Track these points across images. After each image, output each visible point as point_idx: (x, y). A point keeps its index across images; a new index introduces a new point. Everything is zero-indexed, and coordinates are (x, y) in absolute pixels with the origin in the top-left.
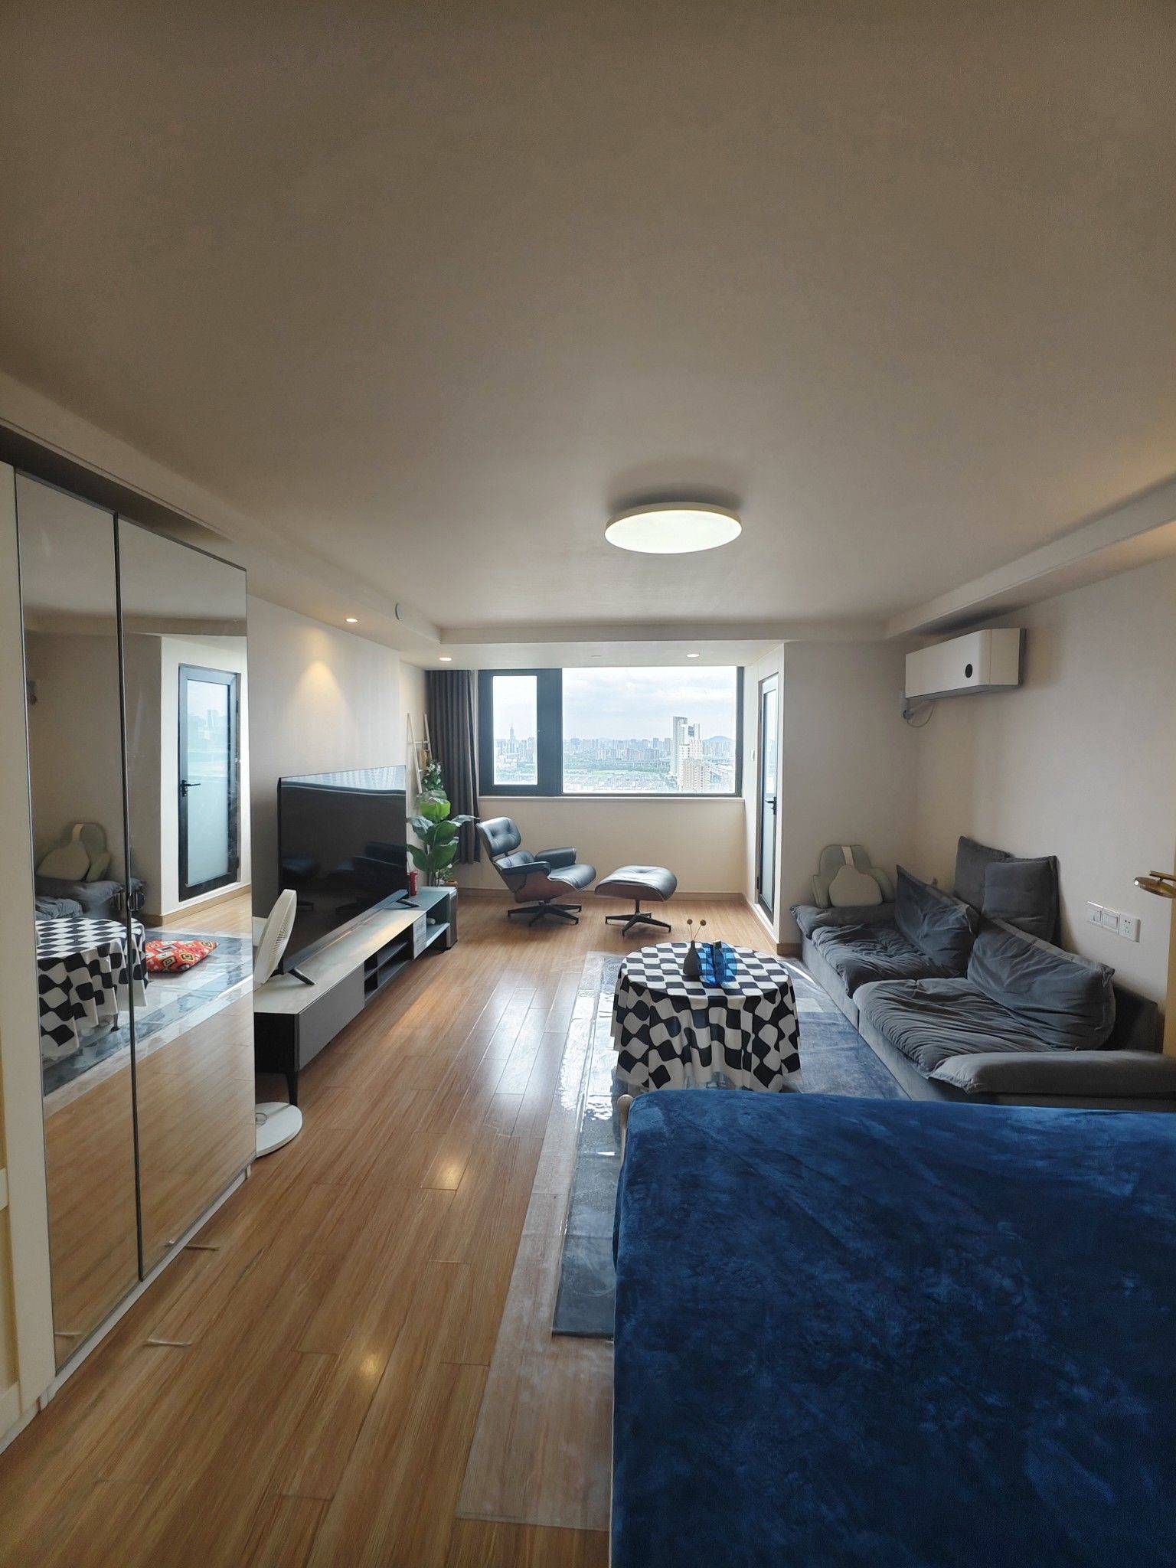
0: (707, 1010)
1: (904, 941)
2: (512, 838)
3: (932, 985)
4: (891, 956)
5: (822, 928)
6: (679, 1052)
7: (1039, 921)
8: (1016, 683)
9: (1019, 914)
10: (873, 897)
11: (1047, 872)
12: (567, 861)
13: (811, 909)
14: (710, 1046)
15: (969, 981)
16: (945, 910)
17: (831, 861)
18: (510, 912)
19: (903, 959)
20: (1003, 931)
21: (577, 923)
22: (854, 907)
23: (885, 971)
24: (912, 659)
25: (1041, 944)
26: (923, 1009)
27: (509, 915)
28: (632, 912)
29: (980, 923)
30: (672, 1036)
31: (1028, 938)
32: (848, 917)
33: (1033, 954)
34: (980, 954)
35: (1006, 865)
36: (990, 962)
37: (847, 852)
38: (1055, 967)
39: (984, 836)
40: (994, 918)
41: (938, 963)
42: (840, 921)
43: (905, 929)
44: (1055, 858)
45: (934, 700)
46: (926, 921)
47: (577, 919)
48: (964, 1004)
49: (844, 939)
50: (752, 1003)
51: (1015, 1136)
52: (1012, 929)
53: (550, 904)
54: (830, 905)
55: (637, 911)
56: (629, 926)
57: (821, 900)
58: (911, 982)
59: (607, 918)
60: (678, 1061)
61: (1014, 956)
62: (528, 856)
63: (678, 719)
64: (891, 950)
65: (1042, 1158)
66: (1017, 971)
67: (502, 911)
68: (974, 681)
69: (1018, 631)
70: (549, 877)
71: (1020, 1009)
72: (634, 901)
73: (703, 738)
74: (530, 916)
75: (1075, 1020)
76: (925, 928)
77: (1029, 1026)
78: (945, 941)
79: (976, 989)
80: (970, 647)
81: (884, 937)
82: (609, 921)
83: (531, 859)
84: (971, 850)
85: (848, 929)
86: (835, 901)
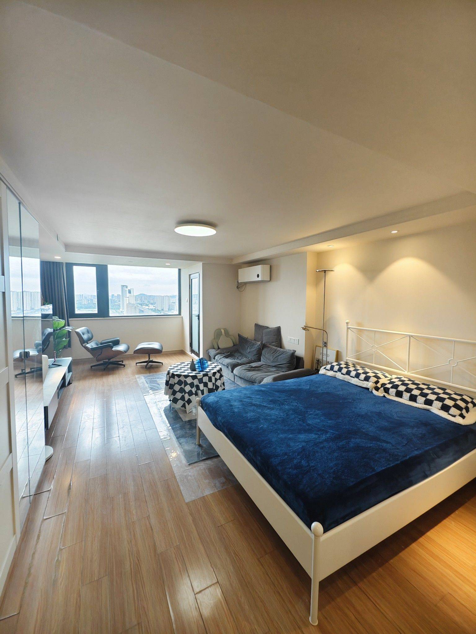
0: (202, 378)
1: (242, 355)
2: (90, 335)
3: (254, 365)
4: (240, 360)
5: (219, 355)
6: (194, 393)
7: (277, 343)
8: (269, 280)
9: (273, 342)
10: (230, 344)
11: (278, 331)
12: (117, 343)
13: (213, 350)
14: (203, 389)
15: (261, 362)
16: (253, 345)
17: (218, 334)
18: (91, 367)
19: (244, 360)
20: (269, 347)
21: (124, 366)
22: (225, 348)
23: (240, 363)
24: (240, 271)
25: (279, 349)
26: (253, 370)
27: (91, 368)
28: (147, 360)
29: (264, 346)
30: (192, 388)
31: (276, 348)
32: (225, 351)
33: (277, 352)
34: (264, 354)
35: (269, 330)
36: (267, 356)
37: (223, 331)
38: (283, 353)
39: (261, 323)
40: (267, 344)
41: (253, 359)
42: (223, 353)
43: (242, 351)
44: (280, 327)
45: (245, 284)
46: (249, 348)
47: (124, 365)
48: (263, 367)
49: (227, 357)
50: (214, 374)
51: (288, 384)
52: (272, 346)
53: (111, 361)
54: (219, 348)
55: (149, 359)
56: (147, 365)
57: (216, 347)
58: (248, 365)
59: (136, 363)
60: (194, 395)
61: (273, 353)
62: (98, 343)
63: (123, 286)
64: (240, 358)
65: (294, 386)
66: (274, 356)
67: (88, 366)
68: (259, 279)
69: (269, 266)
70: (113, 349)
71: (276, 365)
72: (148, 355)
73: (135, 295)
74: (102, 367)
75: (288, 365)
76: (249, 350)
77: (278, 369)
78: (255, 353)
79: (264, 363)
80: (258, 269)
81: (236, 354)
82: (137, 364)
83: (99, 344)
84: (258, 327)
85: (226, 354)
86: (220, 347)
